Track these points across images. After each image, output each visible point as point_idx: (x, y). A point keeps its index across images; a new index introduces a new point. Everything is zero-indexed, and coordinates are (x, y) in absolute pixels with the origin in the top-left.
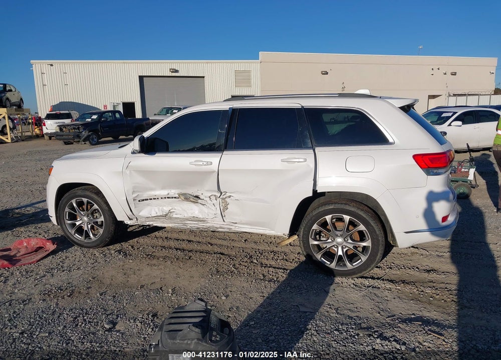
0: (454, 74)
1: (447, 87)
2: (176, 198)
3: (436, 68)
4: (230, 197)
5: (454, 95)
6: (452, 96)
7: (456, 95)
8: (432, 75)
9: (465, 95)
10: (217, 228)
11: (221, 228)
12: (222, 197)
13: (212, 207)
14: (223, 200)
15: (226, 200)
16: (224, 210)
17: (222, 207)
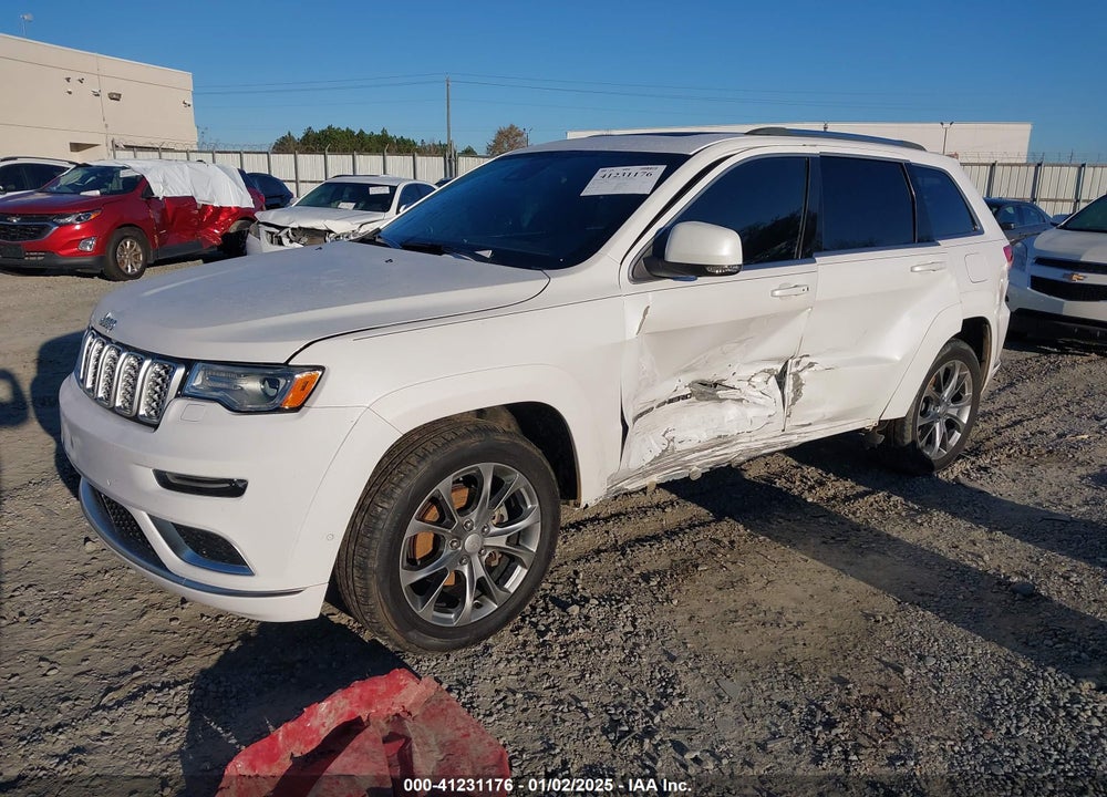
0: (115, 97)
1: (106, 126)
2: (685, 397)
3: (75, 77)
4: (811, 365)
5: (128, 147)
6: (122, 149)
7: (133, 147)
8: (70, 93)
9: (154, 149)
10: (758, 449)
11: (768, 447)
12: (794, 370)
13: (762, 402)
14: (796, 375)
15: (803, 375)
16: (795, 400)
17: (792, 395)
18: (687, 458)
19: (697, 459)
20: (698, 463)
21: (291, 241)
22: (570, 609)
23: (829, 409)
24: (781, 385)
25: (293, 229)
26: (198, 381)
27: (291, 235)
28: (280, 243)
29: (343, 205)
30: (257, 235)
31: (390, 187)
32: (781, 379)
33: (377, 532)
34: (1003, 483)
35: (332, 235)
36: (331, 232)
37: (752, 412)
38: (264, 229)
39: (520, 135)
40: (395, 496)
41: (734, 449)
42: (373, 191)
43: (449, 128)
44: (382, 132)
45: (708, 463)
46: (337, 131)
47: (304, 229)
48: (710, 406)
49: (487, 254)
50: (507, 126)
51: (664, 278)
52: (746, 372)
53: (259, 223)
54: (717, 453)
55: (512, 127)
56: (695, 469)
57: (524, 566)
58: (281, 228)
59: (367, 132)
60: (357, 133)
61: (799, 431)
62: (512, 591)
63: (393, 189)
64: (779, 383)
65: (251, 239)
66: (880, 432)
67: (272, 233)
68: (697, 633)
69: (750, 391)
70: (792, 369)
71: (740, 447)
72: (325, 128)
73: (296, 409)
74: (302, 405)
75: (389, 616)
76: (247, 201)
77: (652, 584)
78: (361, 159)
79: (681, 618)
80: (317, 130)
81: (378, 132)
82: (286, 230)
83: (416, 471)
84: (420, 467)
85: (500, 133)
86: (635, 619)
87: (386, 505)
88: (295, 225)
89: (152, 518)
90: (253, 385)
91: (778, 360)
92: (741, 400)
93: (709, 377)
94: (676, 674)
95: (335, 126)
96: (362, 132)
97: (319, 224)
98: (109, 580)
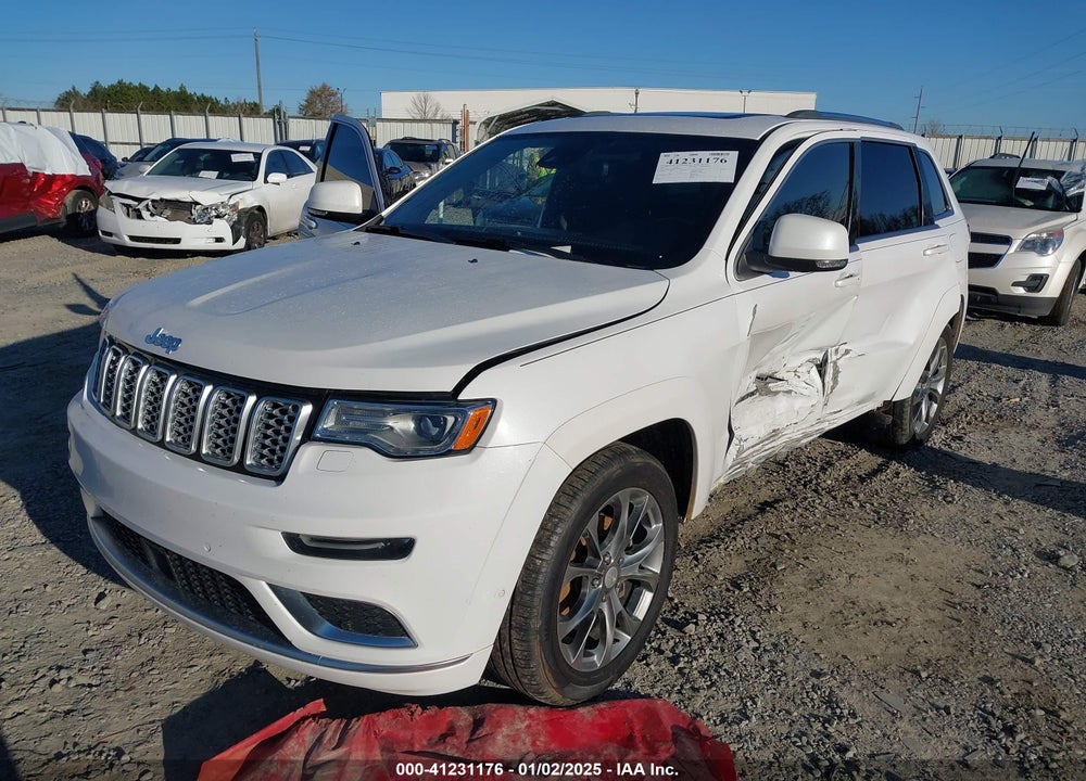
2: (752, 394)
4: (847, 353)
10: (799, 440)
12: (834, 358)
13: (806, 392)
14: (835, 363)
15: (839, 363)
16: (833, 388)
17: (831, 384)
18: (743, 455)
19: (751, 455)
20: (752, 459)
21: (152, 215)
22: (687, 629)
23: (858, 394)
24: (822, 374)
25: (153, 201)
26: (329, 423)
27: (151, 208)
28: (140, 217)
29: (203, 174)
30: (110, 207)
31: (254, 154)
32: (821, 367)
33: (538, 588)
34: (979, 448)
35: (198, 207)
36: (197, 203)
37: (798, 403)
38: (117, 201)
39: (334, 94)
40: (552, 544)
41: (779, 442)
42: (235, 158)
43: (259, 87)
44: (181, 88)
45: (760, 459)
46: (129, 87)
47: (167, 200)
48: (767, 399)
49: (567, 249)
50: (319, 86)
51: (764, 273)
52: (793, 364)
53: (110, 193)
54: (767, 447)
55: (324, 87)
56: (750, 465)
57: (651, 591)
58: (140, 200)
59: (164, 89)
60: (151, 88)
61: (830, 417)
62: (641, 619)
63: (258, 156)
64: (820, 372)
65: (102, 212)
66: (885, 413)
67: (128, 206)
68: (821, 641)
69: (795, 381)
70: (832, 358)
71: (784, 439)
72: (115, 82)
73: (468, 450)
74: (474, 446)
75: (549, 675)
76: (83, 169)
77: (745, 590)
78: (180, 119)
79: (796, 627)
80: (105, 84)
81: (175, 88)
82: (144, 203)
83: (569, 513)
84: (573, 508)
85: (312, 93)
86: (753, 634)
87: (544, 557)
88: (156, 197)
89: (273, 588)
90: (404, 425)
91: (820, 349)
92: (789, 392)
93: (765, 370)
94: (831, 692)
95: (126, 81)
96: (157, 88)
97: (184, 195)
98: (150, 648)
